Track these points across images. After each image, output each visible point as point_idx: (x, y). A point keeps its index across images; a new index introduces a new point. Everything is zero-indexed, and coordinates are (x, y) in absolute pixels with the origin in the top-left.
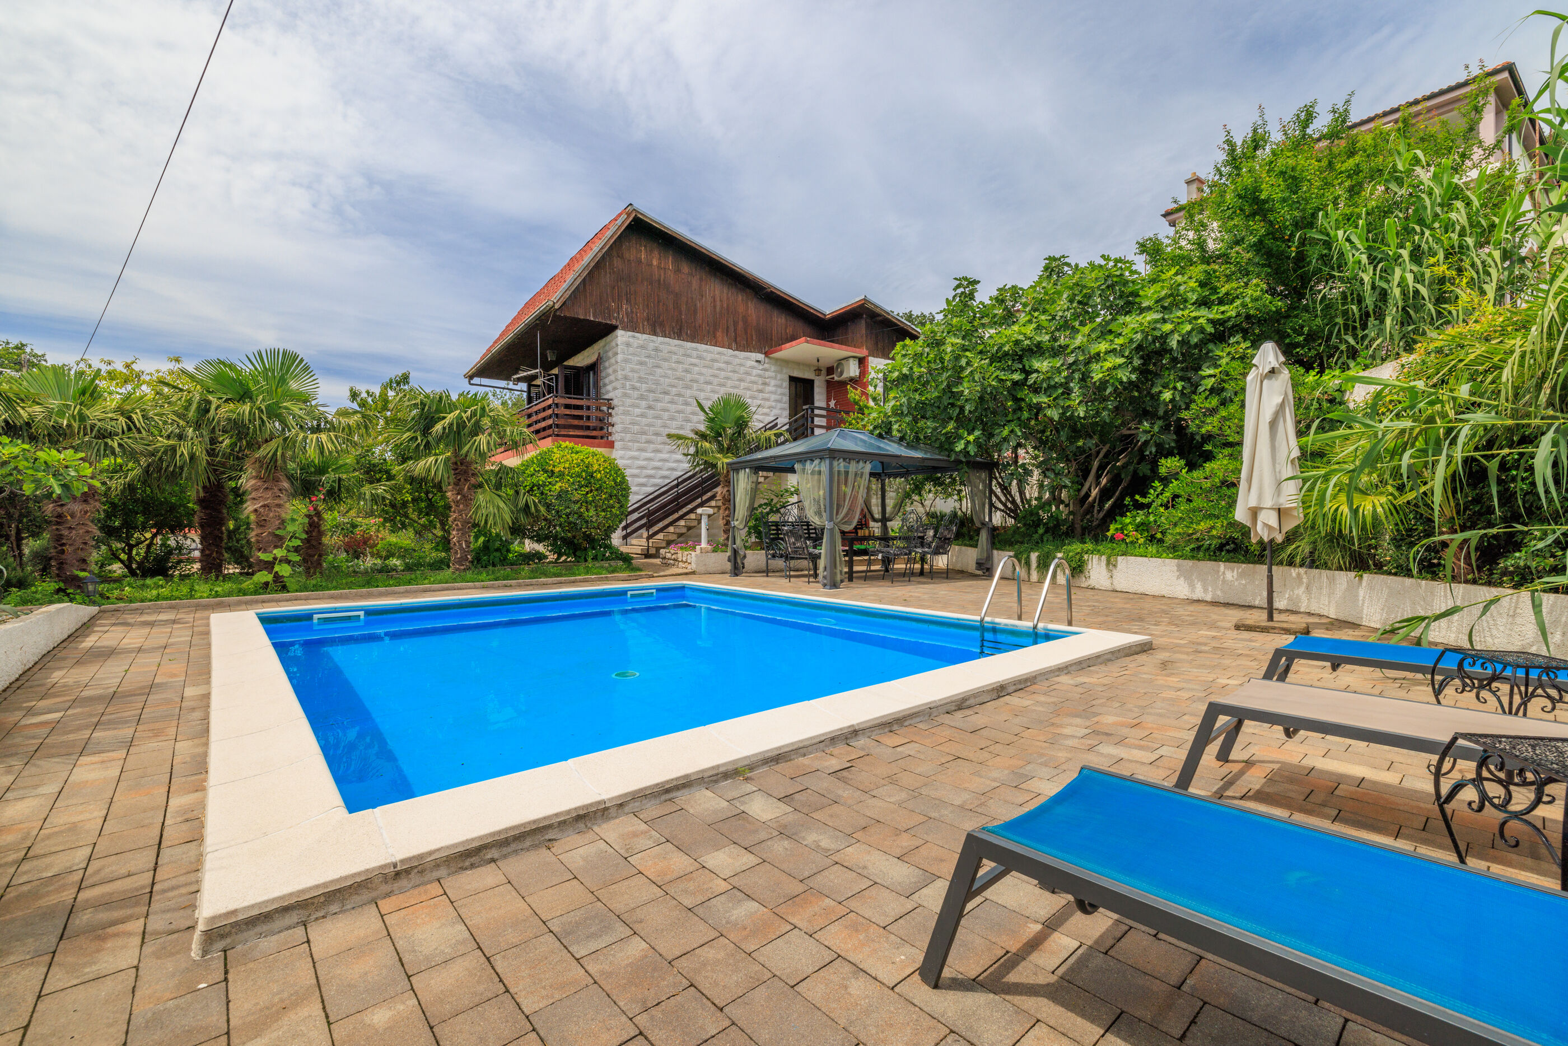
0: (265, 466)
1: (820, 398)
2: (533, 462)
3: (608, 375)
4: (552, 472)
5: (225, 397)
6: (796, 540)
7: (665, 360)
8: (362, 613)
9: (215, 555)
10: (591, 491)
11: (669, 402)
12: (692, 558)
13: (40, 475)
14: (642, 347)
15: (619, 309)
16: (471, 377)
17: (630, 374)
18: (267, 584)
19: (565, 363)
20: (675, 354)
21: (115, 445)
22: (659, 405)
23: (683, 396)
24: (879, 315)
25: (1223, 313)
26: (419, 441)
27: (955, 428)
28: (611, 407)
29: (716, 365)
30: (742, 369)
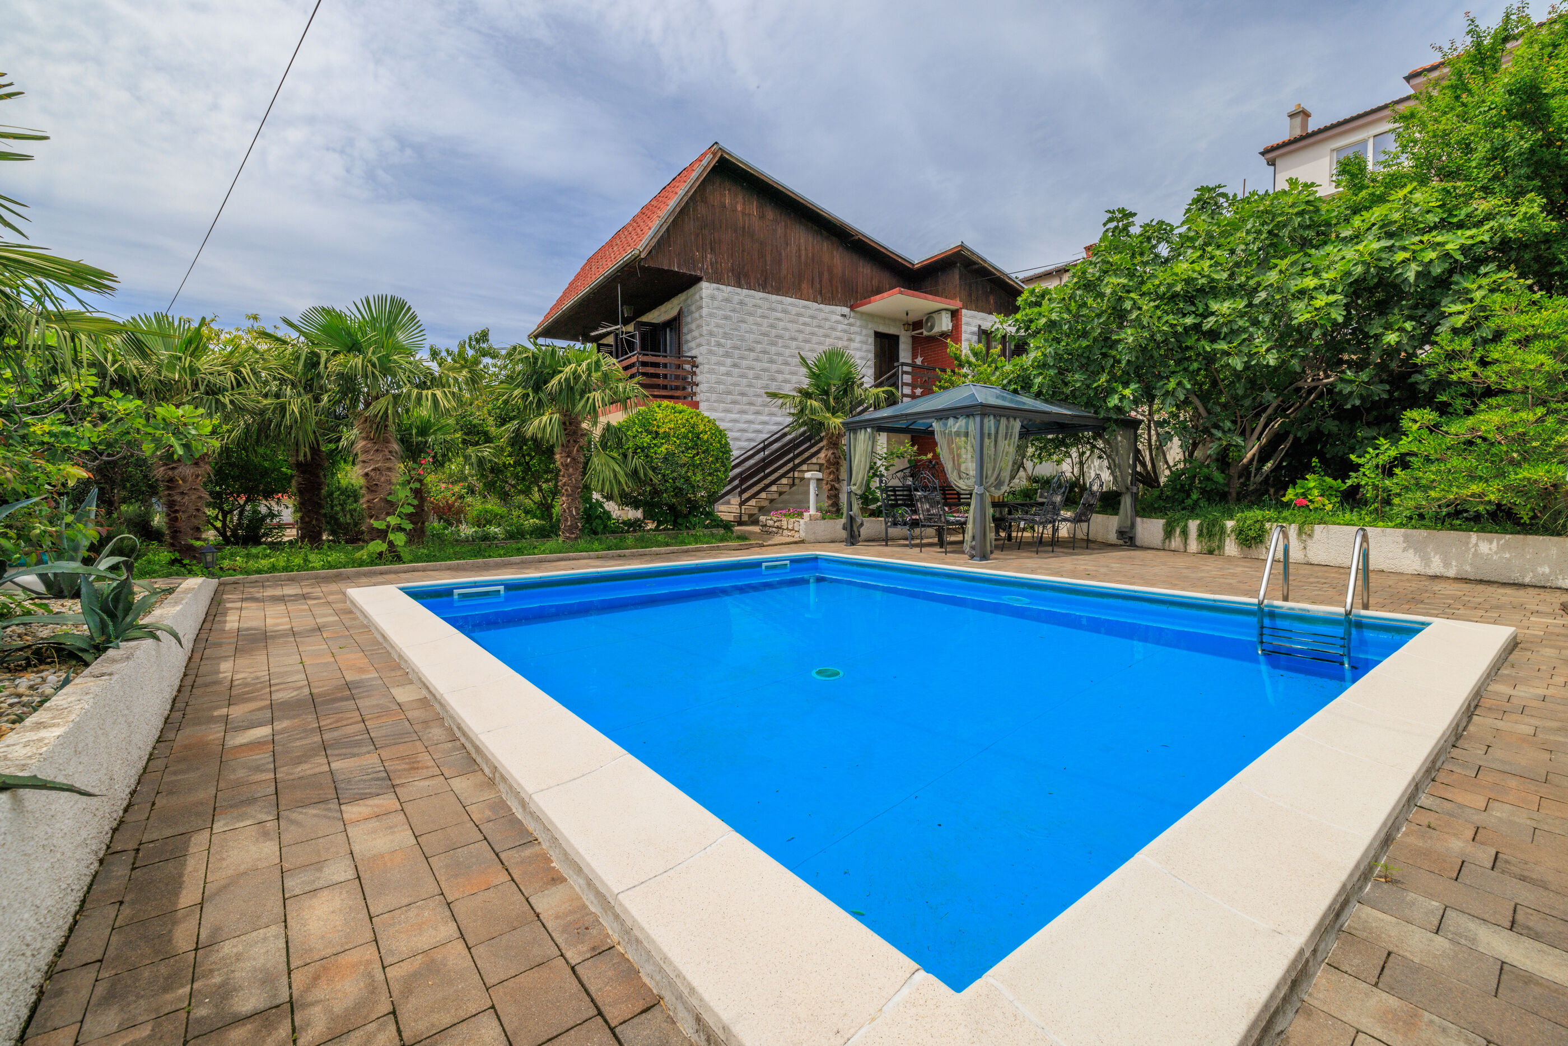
0: (375, 426)
1: (905, 354)
2: (634, 423)
3: (691, 331)
4: (657, 433)
5: (332, 350)
6: (931, 506)
7: (750, 314)
8: (502, 588)
9: (314, 522)
10: (698, 454)
11: (754, 360)
12: (802, 526)
13: (158, 433)
14: (727, 300)
15: (703, 258)
16: (536, 337)
17: (715, 329)
18: (381, 554)
19: (639, 319)
20: (760, 307)
21: (227, 401)
22: (744, 363)
23: (768, 353)
24: (975, 263)
25: (1472, 237)
26: (531, 398)
27: (1107, 381)
28: (695, 365)
29: (802, 320)
30: (828, 324)
